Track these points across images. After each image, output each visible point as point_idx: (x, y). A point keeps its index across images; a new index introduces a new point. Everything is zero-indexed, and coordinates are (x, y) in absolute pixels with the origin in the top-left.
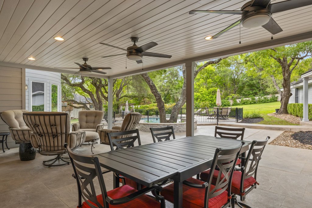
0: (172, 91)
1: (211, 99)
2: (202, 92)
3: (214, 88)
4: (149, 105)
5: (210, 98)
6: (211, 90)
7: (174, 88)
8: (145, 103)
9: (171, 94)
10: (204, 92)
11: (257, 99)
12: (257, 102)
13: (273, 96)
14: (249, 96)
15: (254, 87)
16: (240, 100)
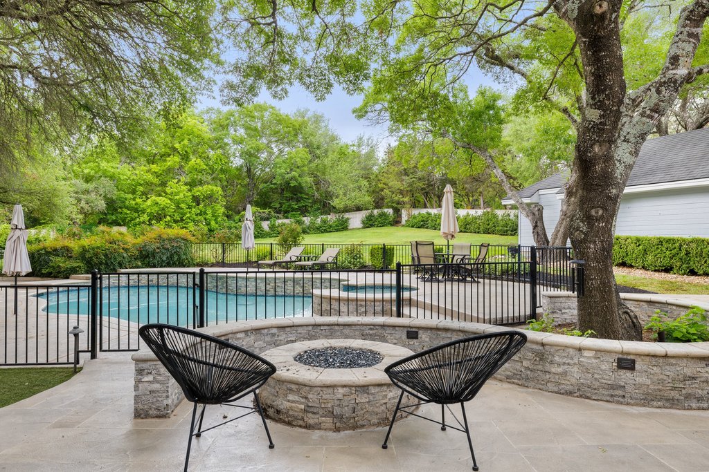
11: (308, 223)
12: (308, 231)
13: (339, 216)
14: (289, 215)
15: (301, 193)
16: (269, 222)
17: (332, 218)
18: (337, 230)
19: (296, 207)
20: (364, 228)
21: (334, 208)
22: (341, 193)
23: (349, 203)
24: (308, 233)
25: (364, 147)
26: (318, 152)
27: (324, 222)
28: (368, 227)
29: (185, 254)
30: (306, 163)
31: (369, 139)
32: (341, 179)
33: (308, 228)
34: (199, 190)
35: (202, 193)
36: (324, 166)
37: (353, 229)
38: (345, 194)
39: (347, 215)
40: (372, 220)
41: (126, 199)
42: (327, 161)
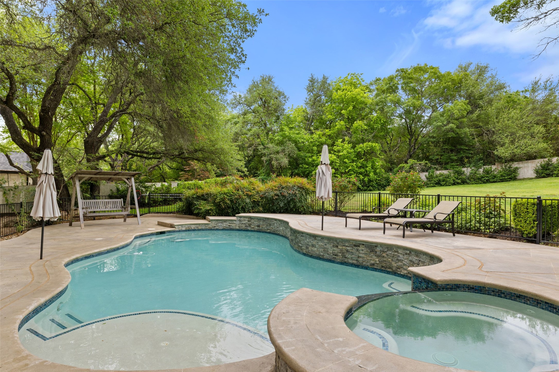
0: (265, 148)
1: (362, 170)
2: (339, 151)
3: (370, 143)
4: (203, 182)
5: (360, 168)
6: (361, 148)
7: (271, 139)
8: (193, 175)
9: (265, 155)
10: (345, 152)
11: (468, 174)
12: (468, 181)
13: (506, 166)
14: (448, 166)
15: (461, 144)
16: (427, 174)
17: (496, 168)
18: (502, 181)
19: (455, 158)
20: (537, 177)
21: (500, 158)
22: (507, 141)
23: (517, 151)
24: (468, 184)
25: (539, 92)
26: (481, 102)
27: (487, 172)
28: (544, 177)
29: (300, 201)
30: (465, 114)
31: (547, 82)
32: (507, 127)
33: (468, 178)
34: (361, 147)
35: (363, 149)
36: (487, 115)
37: (524, 179)
38: (512, 142)
39: (515, 165)
40: (549, 169)
41: (306, 157)
42: (491, 110)
